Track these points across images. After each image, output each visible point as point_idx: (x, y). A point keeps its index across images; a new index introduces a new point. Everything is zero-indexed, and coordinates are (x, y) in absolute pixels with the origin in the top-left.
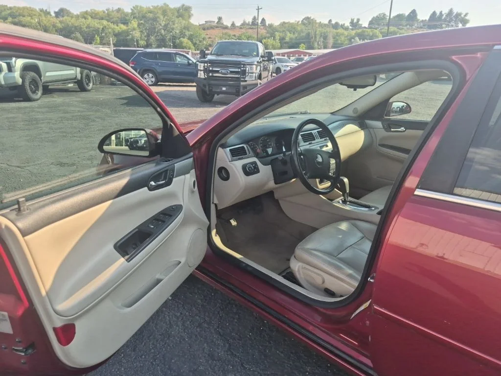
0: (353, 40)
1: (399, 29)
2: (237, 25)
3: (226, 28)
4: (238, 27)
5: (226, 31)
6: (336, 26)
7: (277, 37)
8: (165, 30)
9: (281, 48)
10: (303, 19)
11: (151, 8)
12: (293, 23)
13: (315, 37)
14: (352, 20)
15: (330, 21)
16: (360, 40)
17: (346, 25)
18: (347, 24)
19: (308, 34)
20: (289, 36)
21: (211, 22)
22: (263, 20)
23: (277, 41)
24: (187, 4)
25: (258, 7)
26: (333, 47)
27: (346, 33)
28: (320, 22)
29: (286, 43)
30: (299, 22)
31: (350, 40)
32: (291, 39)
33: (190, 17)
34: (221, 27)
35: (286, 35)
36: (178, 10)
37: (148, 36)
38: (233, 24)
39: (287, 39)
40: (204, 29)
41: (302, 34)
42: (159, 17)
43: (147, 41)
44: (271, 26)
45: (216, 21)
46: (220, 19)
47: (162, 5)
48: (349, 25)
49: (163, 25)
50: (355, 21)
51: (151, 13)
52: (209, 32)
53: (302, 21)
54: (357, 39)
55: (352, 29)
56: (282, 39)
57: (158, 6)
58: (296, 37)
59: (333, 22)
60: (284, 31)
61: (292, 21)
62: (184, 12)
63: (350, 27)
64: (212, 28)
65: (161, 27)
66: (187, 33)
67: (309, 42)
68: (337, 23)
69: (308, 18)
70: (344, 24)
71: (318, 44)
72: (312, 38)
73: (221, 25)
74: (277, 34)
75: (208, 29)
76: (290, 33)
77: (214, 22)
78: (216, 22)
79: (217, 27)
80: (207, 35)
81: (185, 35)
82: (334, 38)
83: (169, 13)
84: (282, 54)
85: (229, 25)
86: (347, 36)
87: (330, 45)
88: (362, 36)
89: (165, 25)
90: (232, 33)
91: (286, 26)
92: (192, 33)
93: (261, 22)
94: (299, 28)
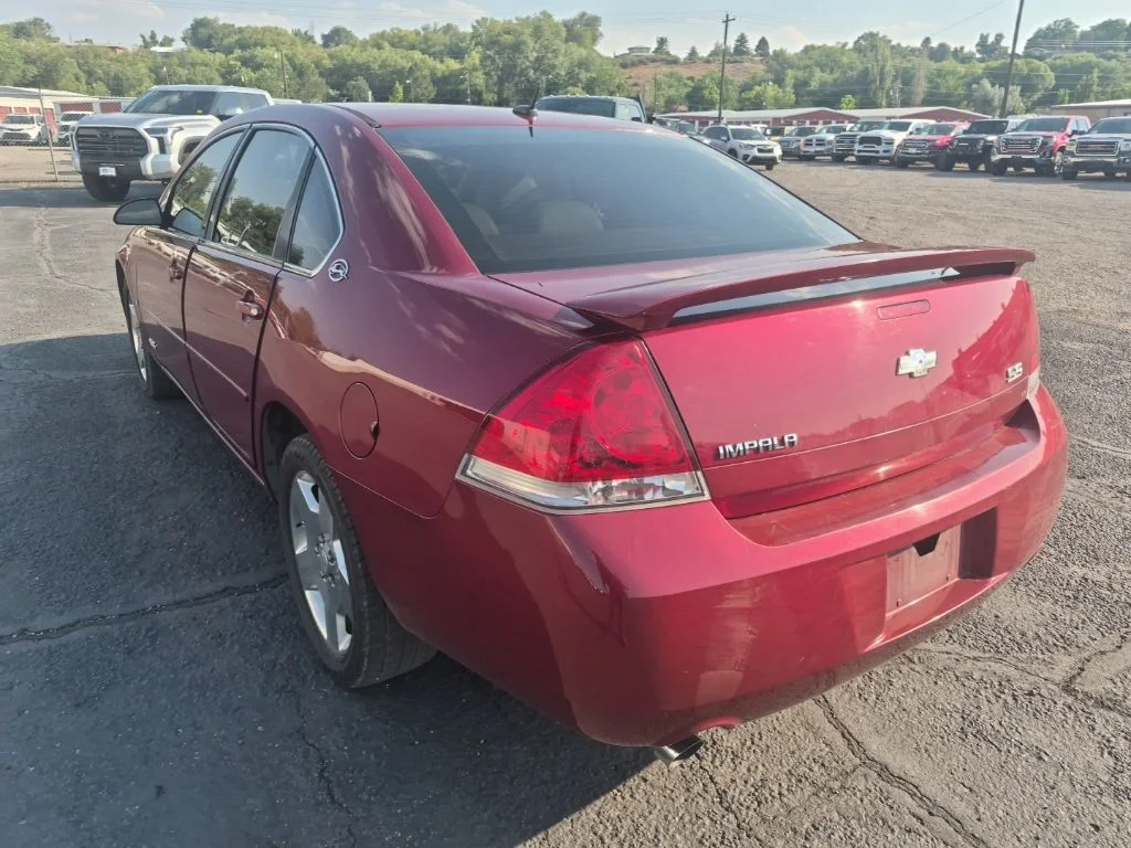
0: (974, 86)
1: (1104, 57)
2: (700, 55)
3: (675, 61)
4: (701, 59)
5: (676, 69)
6: (940, 53)
7: (789, 81)
8: (536, 70)
9: (797, 104)
10: (860, 38)
11: (515, 21)
12: (832, 48)
13: (882, 80)
14: (982, 36)
15: (927, 41)
16: (993, 85)
17: (966, 50)
18: (971, 47)
19: (865, 73)
20: (819, 78)
21: (641, 49)
22: (763, 43)
23: (788, 89)
24: (591, 12)
25: (727, 16)
26: (925, 103)
27: (962, 69)
28: (899, 45)
29: (810, 93)
30: (845, 45)
31: (969, 85)
32: (823, 84)
33: (595, 40)
34: (662, 60)
35: (812, 75)
36: (569, 26)
37: (501, 81)
38: (693, 53)
39: (814, 85)
40: (624, 66)
41: (850, 73)
42: (524, 43)
43: (499, 93)
44: (779, 55)
45: (654, 46)
46: (662, 42)
47: (538, 15)
48: (974, 49)
49: (532, 59)
50: (991, 39)
51: (508, 33)
52: (634, 72)
53: (856, 43)
54: (986, 83)
55: (981, 60)
56: (800, 87)
57: (528, 18)
58: (835, 80)
59: (934, 44)
60: (806, 67)
61: (831, 43)
62: (583, 29)
63: (978, 56)
64: (642, 62)
65: (528, 64)
66: (584, 76)
67: (866, 92)
68: (942, 46)
69: (872, 36)
70: (962, 48)
71: (888, 96)
72: (874, 81)
73: (664, 56)
74: (790, 73)
75: (633, 64)
76: (823, 71)
77: (649, 49)
78: (653, 49)
79: (654, 61)
80: (630, 78)
81: (579, 80)
82: (930, 81)
83: (547, 33)
84: (784, 118)
85: (683, 55)
86: (964, 77)
87: (919, 99)
88: (1002, 77)
89: (537, 59)
90: (684, 72)
91: (815, 54)
92: (594, 75)
93: (758, 47)
94: (845, 60)
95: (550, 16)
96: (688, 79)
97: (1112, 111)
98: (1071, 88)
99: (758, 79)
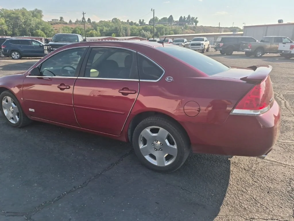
0: (141, 32)
1: (164, 25)
2: (73, 22)
3: (66, 23)
4: (73, 23)
5: (67, 25)
6: (131, 24)
7: (98, 30)
8: (25, 25)
9: (101, 36)
10: (113, 19)
11: (14, 10)
12: (107, 21)
13: (120, 30)
14: (140, 20)
15: (128, 21)
16: (145, 31)
17: (137, 23)
18: (138, 22)
19: (116, 28)
20: (105, 29)
21: (56, 20)
22: (89, 20)
23: (98, 32)
24: (39, 9)
25: (83, 13)
26: (131, 36)
27: (137, 27)
28: (122, 21)
29: (104, 33)
30: (110, 21)
31: (140, 31)
32: (107, 30)
33: (41, 16)
34: (62, 23)
35: (103, 28)
36: (33, 12)
37: (13, 28)
38: (70, 21)
39: (104, 31)
40: (52, 24)
41: (112, 28)
42: (20, 17)
43: (13, 31)
44: (94, 23)
45: (59, 19)
46: (61, 18)
47: (21, 9)
48: (138, 23)
49: (23, 22)
50: (142, 21)
51: (14, 14)
52: (55, 26)
53: (112, 20)
54: (143, 31)
55: (141, 26)
56: (101, 31)
57: (18, 9)
58: (109, 30)
59: (130, 21)
60: (101, 26)
61: (106, 20)
62: (37, 13)
63: (139, 24)
64: (57, 23)
65: (22, 23)
66: (40, 27)
67: (117, 33)
68: (132, 22)
69: (115, 19)
70: (136, 23)
71: (122, 34)
72: (119, 30)
73: (63, 22)
74: (98, 28)
75: (54, 24)
76: (106, 27)
77: (58, 20)
78: (59, 20)
79: (60, 23)
80: (54, 27)
81: (39, 28)
82: (131, 30)
83: (27, 14)
84: (101, 39)
85: (68, 22)
86: (138, 29)
87: (129, 34)
88: (146, 29)
89: (25, 22)
90: (70, 27)
91: (103, 23)
92: (43, 27)
93: (88, 21)
94: (111, 25)
95: (25, 9)
96: (71, 28)
97: (171, 37)
98: (160, 32)
99: (90, 29)
